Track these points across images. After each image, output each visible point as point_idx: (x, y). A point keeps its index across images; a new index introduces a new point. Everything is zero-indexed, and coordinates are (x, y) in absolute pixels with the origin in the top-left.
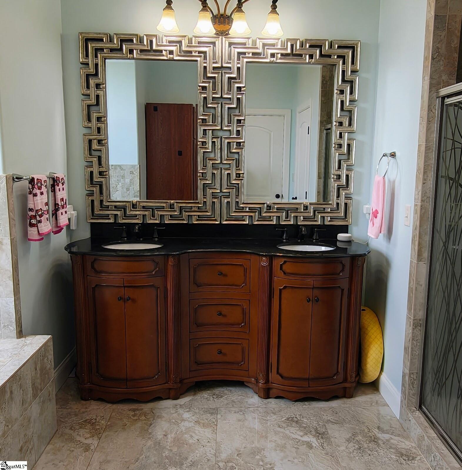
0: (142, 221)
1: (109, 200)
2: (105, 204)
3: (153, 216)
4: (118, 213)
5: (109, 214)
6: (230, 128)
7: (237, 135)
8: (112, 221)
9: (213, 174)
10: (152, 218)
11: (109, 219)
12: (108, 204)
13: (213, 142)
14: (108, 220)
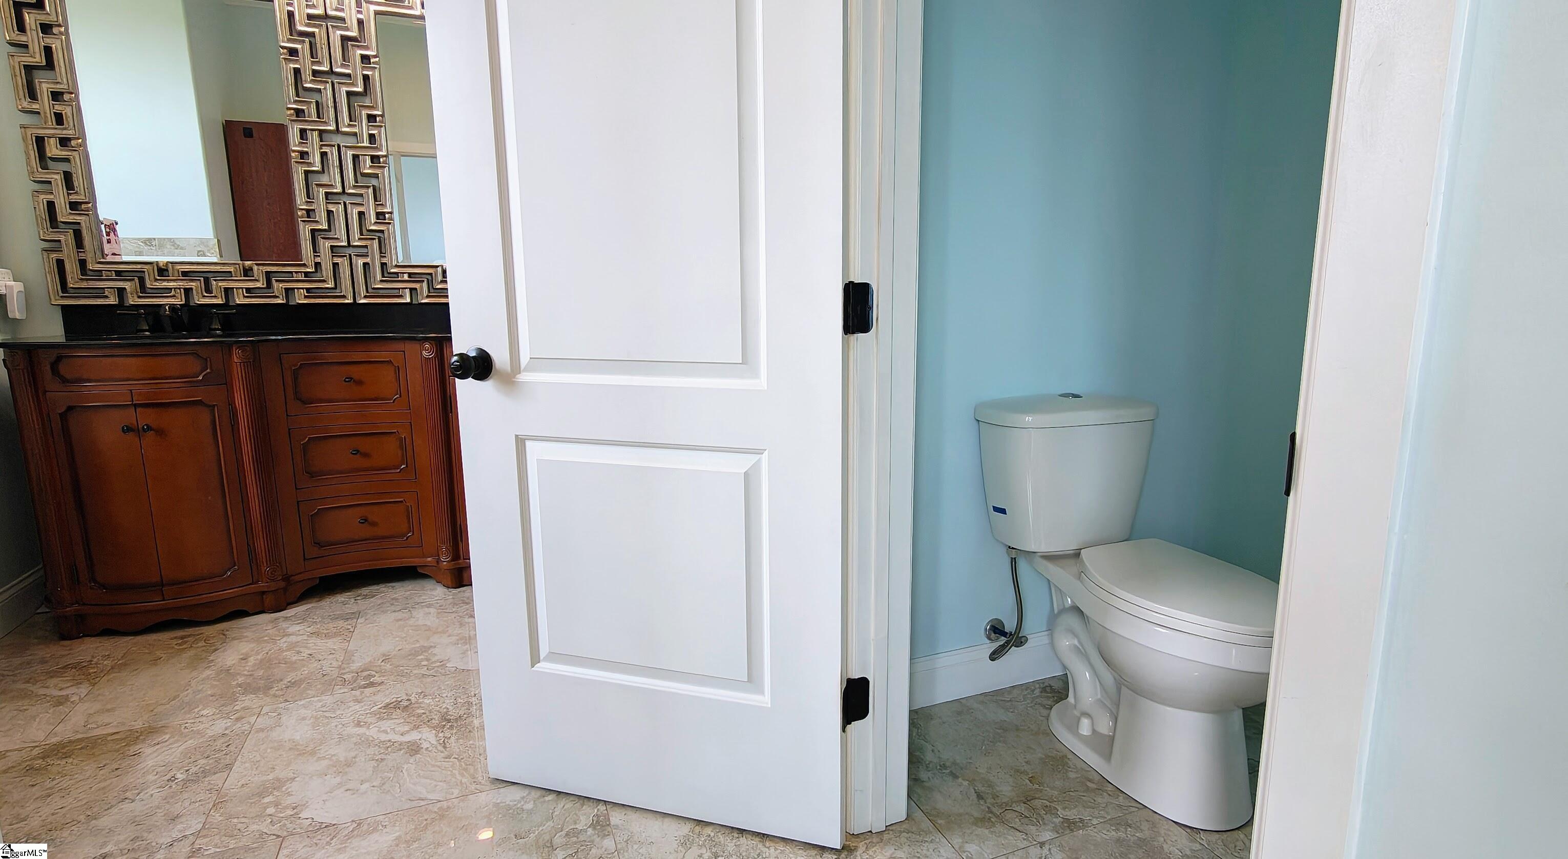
0: (184, 299)
1: (102, 260)
2: (91, 268)
3: (208, 289)
4: (127, 285)
5: (104, 288)
6: (355, 130)
7: (370, 144)
8: (113, 300)
9: (329, 213)
10: (206, 294)
11: (106, 297)
12: (98, 267)
13: (324, 155)
14: (102, 300)
